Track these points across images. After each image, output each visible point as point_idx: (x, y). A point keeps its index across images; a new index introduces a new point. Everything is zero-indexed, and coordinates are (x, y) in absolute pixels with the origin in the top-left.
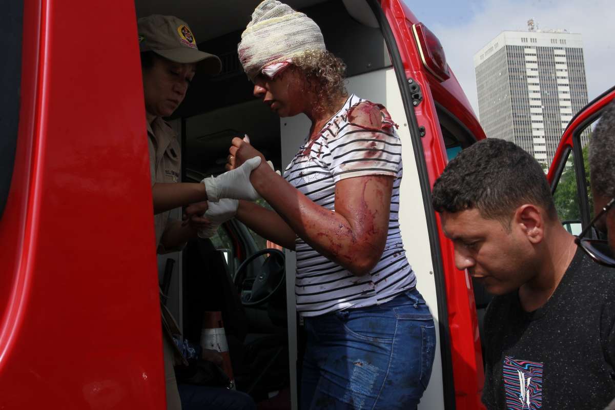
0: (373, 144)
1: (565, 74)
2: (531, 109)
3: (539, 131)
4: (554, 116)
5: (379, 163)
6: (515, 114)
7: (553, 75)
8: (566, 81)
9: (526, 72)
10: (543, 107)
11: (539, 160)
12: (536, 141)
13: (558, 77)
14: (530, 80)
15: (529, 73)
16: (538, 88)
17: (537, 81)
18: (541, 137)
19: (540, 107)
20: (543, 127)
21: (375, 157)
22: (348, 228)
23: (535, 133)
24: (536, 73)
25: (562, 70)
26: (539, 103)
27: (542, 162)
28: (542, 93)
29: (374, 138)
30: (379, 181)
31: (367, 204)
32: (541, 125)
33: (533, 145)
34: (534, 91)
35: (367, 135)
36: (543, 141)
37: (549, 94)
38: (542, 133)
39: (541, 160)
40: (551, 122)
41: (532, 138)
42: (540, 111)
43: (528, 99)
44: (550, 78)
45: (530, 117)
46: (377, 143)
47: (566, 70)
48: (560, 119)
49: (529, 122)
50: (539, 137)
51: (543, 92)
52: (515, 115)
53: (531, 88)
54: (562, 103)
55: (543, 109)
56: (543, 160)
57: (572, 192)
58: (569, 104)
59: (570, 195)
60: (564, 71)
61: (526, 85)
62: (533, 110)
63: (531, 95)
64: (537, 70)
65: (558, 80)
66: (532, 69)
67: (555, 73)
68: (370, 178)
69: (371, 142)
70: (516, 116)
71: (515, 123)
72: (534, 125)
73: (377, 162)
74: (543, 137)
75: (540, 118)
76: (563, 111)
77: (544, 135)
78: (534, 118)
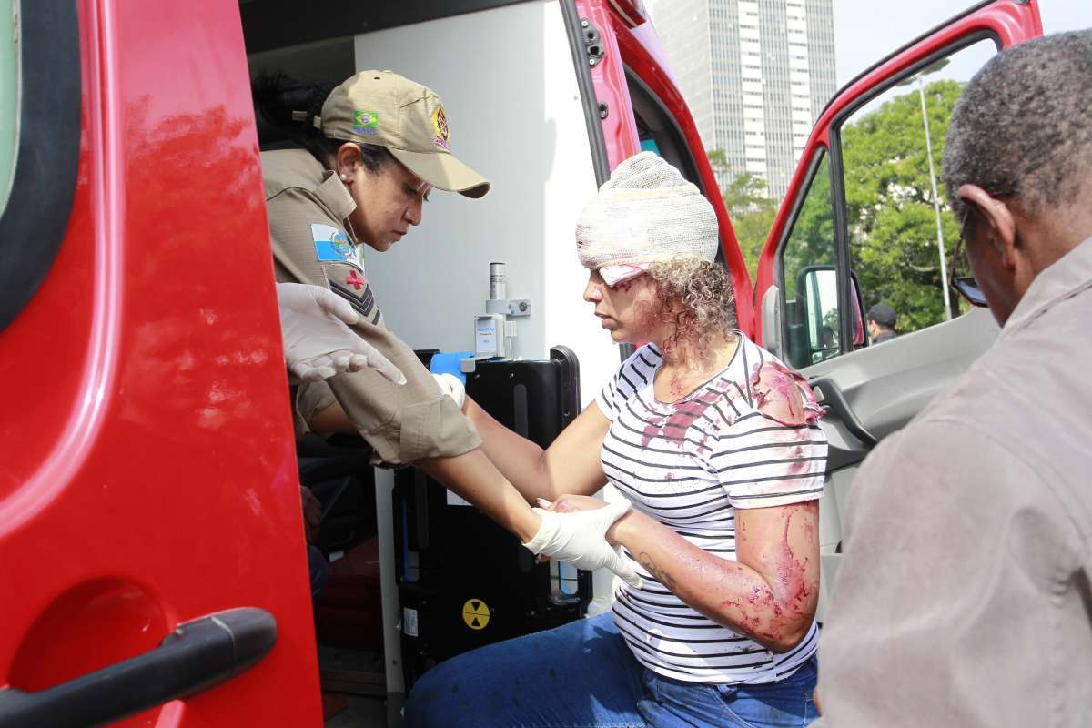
0: (799, 451)
1: (802, 25)
2: (744, 83)
3: (754, 122)
4: (780, 97)
5: (808, 481)
6: (718, 91)
7: (782, 26)
8: (803, 38)
9: (737, 18)
10: (764, 81)
11: (753, 173)
12: (749, 140)
13: (790, 31)
14: (744, 33)
15: (743, 20)
16: (756, 47)
17: (755, 34)
18: (758, 134)
19: (759, 81)
20: (763, 116)
21: (802, 472)
22: (767, 592)
23: (749, 126)
24: (754, 21)
25: (796, 18)
26: (757, 74)
27: (758, 177)
28: (763, 56)
29: (799, 440)
30: (807, 510)
31: (792, 550)
32: (759, 113)
33: (744, 146)
34: (750, 53)
35: (790, 436)
36: (761, 140)
37: (775, 59)
38: (759, 127)
39: (756, 173)
40: (775, 107)
41: (742, 134)
42: (758, 87)
43: (740, 66)
44: (777, 31)
45: (742, 98)
46: (803, 447)
47: (803, 19)
48: (790, 104)
49: (739, 108)
50: (755, 133)
51: (766, 55)
52: (717, 94)
53: (745, 47)
54: (794, 76)
55: (763, 85)
56: (761, 174)
57: (805, 229)
58: (805, 77)
59: (802, 234)
60: (800, 20)
61: (738, 41)
62: (747, 86)
63: (745, 60)
64: (755, 15)
65: (789, 35)
66: (748, 14)
67: (786, 23)
68: (794, 507)
69: (795, 447)
70: (718, 96)
71: (717, 107)
72: (748, 113)
73: (805, 479)
74: (762, 134)
75: (758, 100)
76: (795, 89)
77: (763, 130)
78: (748, 100)
